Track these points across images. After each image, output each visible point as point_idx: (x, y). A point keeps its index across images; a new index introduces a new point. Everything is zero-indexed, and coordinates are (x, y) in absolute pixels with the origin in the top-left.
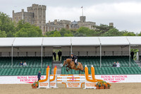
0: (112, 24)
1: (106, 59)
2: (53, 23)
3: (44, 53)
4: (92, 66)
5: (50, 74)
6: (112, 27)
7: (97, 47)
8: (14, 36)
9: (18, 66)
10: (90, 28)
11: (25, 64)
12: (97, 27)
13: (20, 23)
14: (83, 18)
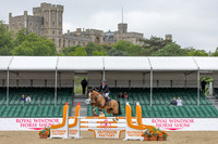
0: (170, 36)
1: (159, 92)
2: (74, 34)
3: (59, 81)
4: (138, 104)
5: (70, 115)
6: (170, 41)
7: (145, 73)
8: (11, 55)
9: (17, 102)
10: (135, 43)
11: (28, 99)
12: (147, 41)
13: (21, 34)
14: (123, 27)
